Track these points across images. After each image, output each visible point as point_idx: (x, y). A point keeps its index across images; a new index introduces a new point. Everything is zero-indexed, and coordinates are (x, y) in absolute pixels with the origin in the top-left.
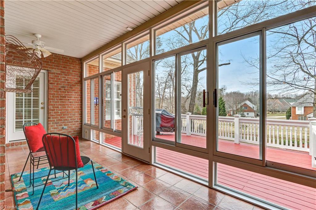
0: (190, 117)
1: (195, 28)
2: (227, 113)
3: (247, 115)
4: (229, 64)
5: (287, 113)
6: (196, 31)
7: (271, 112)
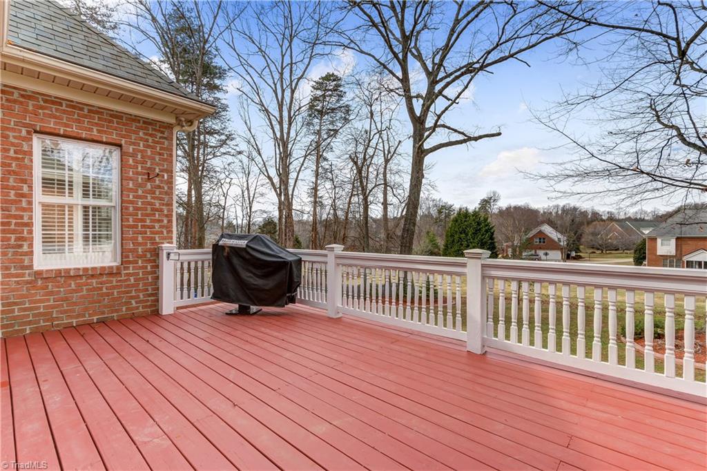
0: (338, 257)
1: (418, 50)
2: (498, 253)
3: (543, 257)
4: (499, 134)
5: (636, 251)
6: (419, 57)
7: (598, 249)
